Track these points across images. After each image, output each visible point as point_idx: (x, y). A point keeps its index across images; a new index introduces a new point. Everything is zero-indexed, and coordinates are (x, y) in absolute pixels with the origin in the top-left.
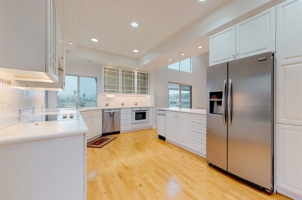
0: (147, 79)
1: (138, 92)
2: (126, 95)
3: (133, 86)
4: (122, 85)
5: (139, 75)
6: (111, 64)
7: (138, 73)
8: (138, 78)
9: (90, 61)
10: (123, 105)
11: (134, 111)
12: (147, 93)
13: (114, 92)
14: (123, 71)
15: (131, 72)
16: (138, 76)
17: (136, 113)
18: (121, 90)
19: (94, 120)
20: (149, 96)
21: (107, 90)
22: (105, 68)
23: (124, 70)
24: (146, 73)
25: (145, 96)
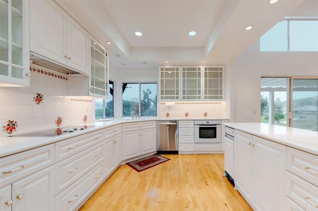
0: (221, 76)
1: (206, 98)
2: (187, 102)
3: (197, 89)
4: (183, 88)
5: (208, 71)
6: (167, 62)
7: (206, 69)
8: (206, 76)
9: (145, 63)
10: (187, 115)
11: (198, 125)
12: (221, 98)
13: (173, 98)
14: (184, 69)
15: (195, 69)
16: (206, 73)
17: (200, 128)
18: (182, 96)
19: (144, 133)
20: (225, 101)
21: (165, 96)
22: (162, 69)
23: (186, 67)
24: (219, 67)
25: (219, 102)
